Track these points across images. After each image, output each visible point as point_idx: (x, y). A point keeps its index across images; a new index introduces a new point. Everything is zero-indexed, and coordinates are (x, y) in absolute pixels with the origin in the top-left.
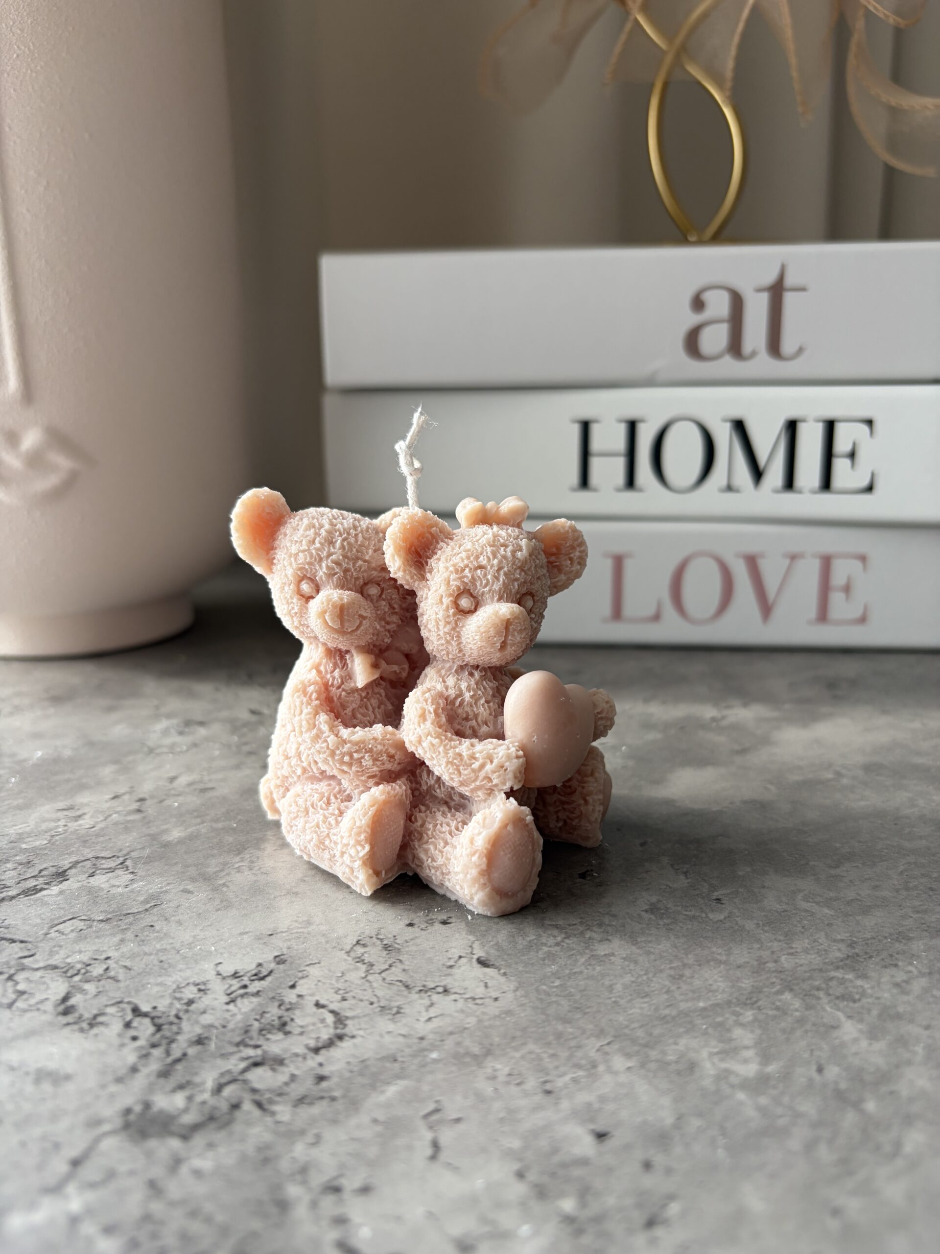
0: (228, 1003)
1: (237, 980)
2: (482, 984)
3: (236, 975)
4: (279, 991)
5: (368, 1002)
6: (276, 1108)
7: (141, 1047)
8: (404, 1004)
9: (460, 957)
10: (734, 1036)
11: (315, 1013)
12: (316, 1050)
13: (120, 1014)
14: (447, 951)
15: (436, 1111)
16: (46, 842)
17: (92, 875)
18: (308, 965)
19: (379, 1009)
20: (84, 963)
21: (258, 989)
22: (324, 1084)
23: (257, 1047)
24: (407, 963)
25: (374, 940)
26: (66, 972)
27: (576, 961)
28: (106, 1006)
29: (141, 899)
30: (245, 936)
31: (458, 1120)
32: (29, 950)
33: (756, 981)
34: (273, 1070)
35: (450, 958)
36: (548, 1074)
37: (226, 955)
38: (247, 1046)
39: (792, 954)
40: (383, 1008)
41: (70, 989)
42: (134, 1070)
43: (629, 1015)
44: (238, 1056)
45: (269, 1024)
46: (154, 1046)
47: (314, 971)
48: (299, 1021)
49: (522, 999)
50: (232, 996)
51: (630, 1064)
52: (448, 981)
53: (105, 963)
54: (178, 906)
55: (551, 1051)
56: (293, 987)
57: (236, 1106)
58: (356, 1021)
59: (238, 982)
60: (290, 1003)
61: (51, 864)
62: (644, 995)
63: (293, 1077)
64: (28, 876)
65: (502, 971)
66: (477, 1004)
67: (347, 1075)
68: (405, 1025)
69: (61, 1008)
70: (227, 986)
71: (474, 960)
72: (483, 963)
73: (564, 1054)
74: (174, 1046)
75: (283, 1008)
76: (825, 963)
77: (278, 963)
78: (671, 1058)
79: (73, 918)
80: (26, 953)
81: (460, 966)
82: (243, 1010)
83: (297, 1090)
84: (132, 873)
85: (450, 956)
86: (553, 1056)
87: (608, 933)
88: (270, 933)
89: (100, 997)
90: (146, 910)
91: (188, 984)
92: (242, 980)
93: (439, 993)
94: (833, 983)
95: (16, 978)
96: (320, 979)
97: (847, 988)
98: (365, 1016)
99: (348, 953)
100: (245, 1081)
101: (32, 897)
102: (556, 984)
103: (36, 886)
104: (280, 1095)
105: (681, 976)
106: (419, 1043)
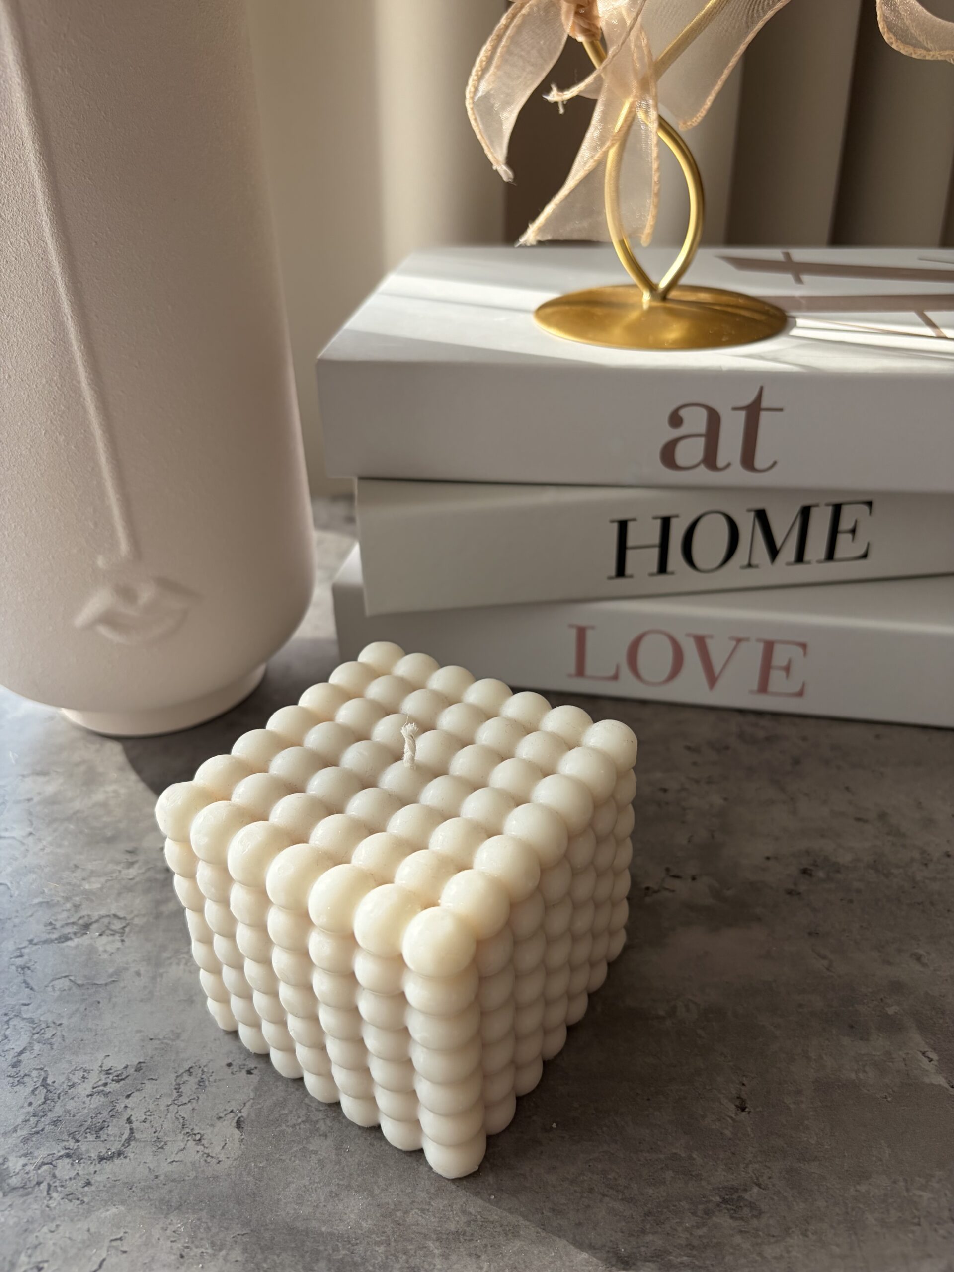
0: (88, 1096)
1: (106, 1076)
2: (222, 1145)
3: (108, 1072)
4: (119, 1098)
5: (154, 1131)
6: (55, 1195)
7: (28, 1113)
8: (171, 1141)
9: (232, 1111)
10: (316, 1268)
11: (122, 1126)
12: (101, 1159)
13: (35, 1080)
14: (229, 1102)
15: (121, 1239)
16: (99, 886)
17: (101, 935)
18: (149, 1079)
19: (155, 1139)
20: (47, 1024)
21: (111, 1090)
22: (86, 1189)
23: (78, 1141)
24: (200, 1102)
25: (201, 1069)
26: (34, 1028)
27: (291, 1148)
28: (35, 1069)
29: (111, 971)
30: (138, 1035)
31: (125, 1252)
32: (30, 998)
33: (375, 1225)
34: (72, 1164)
35: (225, 1110)
36: (193, 1242)
37: (116, 1049)
38: (73, 1138)
39: (422, 1210)
40: (158, 1139)
41: (28, 1045)
42: (15, 1130)
43: (277, 1215)
44: (65, 1143)
45: (96, 1124)
46: (34, 1115)
47: (149, 1086)
48: (111, 1131)
49: (233, 1169)
50: (94, 1090)
51: (239, 1258)
52: (208, 1132)
53: (56, 1029)
54: (124, 987)
55: (210, 1224)
56: (128, 1096)
57: (39, 1183)
58: (138, 1143)
59: (106, 1079)
60: (117, 1112)
61: (90, 913)
62: (299, 1202)
63: (78, 1174)
64: (71, 920)
65: (243, 1137)
66: (206, 1161)
67: (101, 1188)
68: (157, 1160)
69: (15, 1060)
70: (98, 1080)
71: (236, 1118)
72: (239, 1125)
73: (214, 1230)
74: (43, 1120)
75: (110, 1113)
76: (435, 1230)
77: (136, 1071)
78: (265, 1265)
79: (65, 977)
80: (27, 1002)
81: (224, 1120)
82: (91, 1106)
83: (73, 1186)
84: (123, 941)
85: (227, 1108)
86: (208, 1229)
87: (332, 1129)
88: (151, 1038)
89: (36, 1059)
90: (106, 985)
91: (82, 1068)
92: (109, 1077)
93: (195, 1140)
94: (422, 1253)
95: (11, 1023)
96: (146, 1096)
97: (424, 1261)
98: (144, 1141)
99: (177, 1077)
100: (54, 1166)
101: (59, 944)
102: (261, 1165)
103: (69, 933)
104: (62, 1186)
105: (337, 1195)
106: (152, 1180)
